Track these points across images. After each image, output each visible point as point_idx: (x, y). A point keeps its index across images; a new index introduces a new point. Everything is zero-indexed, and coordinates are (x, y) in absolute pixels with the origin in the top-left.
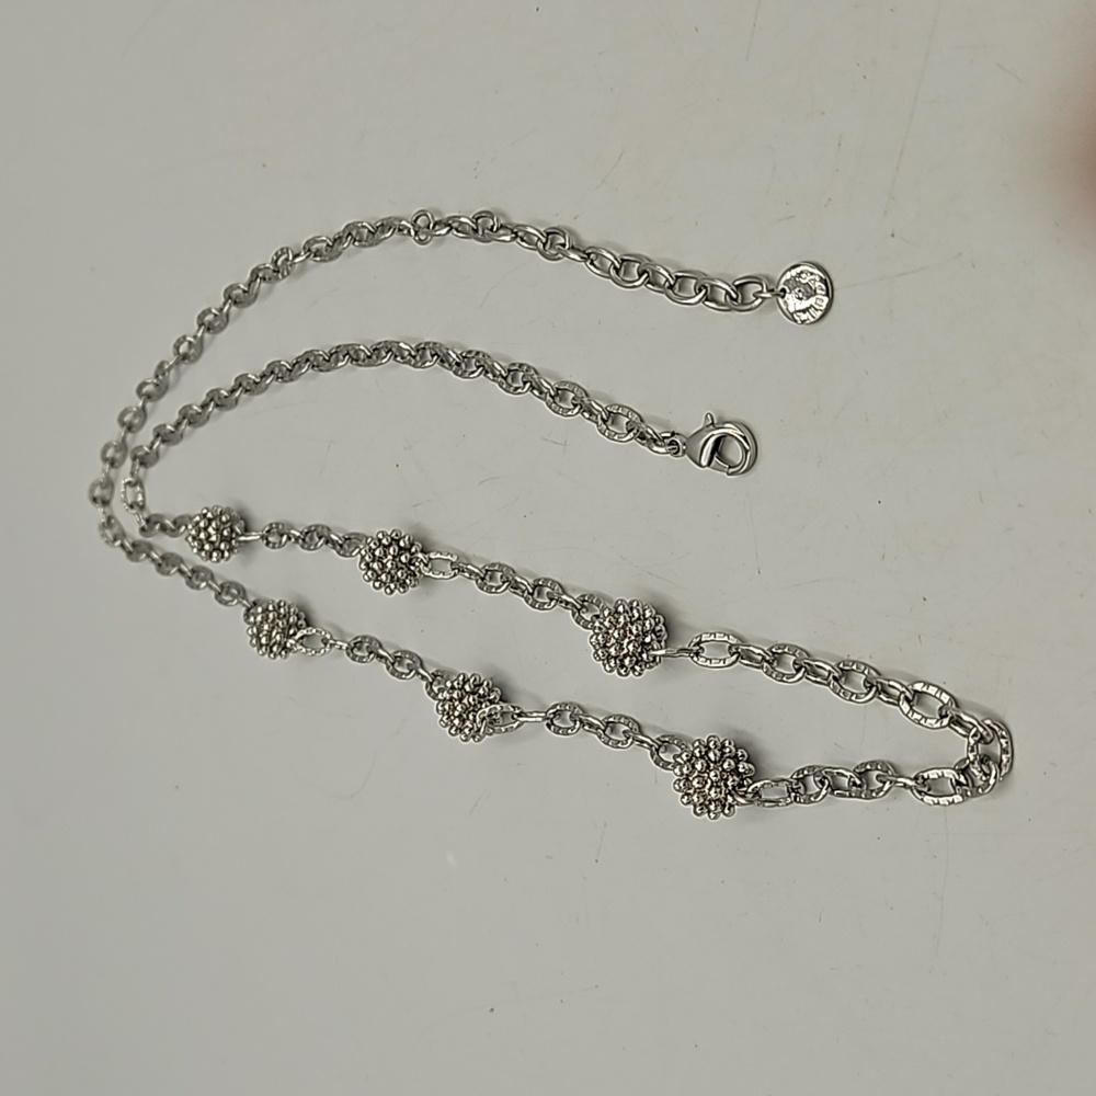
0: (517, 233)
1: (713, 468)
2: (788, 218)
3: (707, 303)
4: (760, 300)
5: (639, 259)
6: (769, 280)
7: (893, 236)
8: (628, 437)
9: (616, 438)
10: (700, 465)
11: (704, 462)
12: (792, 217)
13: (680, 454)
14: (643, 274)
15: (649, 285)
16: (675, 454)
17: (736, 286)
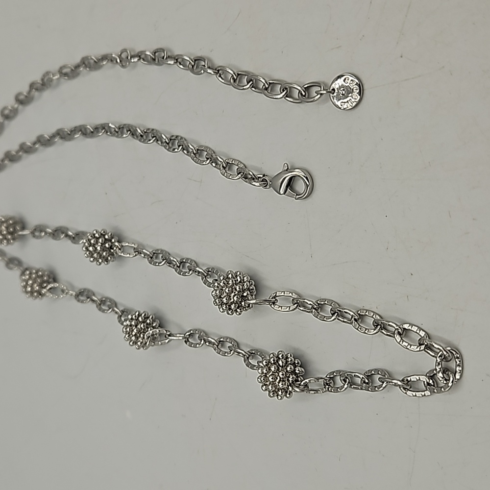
0: (177, 60)
1: (286, 195)
2: (338, 48)
3: (287, 98)
4: (319, 95)
5: (247, 73)
6: (325, 85)
7: (402, 57)
8: (238, 177)
9: (231, 177)
10: (280, 194)
11: (282, 192)
12: (340, 47)
13: (268, 187)
14: (250, 82)
15: (253, 89)
16: (265, 187)
17: (305, 88)
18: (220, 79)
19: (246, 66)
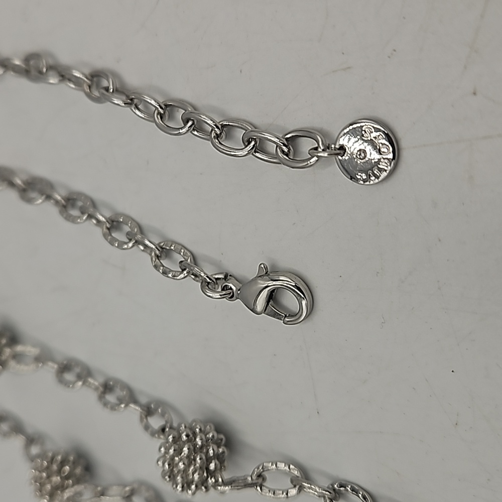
0: (64, 75)
1: (266, 314)
2: (344, 69)
3: (257, 154)
4: (315, 159)
6: (325, 134)
7: (475, 94)
8: (182, 276)
9: (170, 275)
10: (253, 310)
11: (260, 306)
12: (349, 68)
13: (234, 298)
14: (188, 122)
15: (195, 133)
16: (230, 298)
17: (287, 139)
18: (137, 112)
19: (179, 91)
